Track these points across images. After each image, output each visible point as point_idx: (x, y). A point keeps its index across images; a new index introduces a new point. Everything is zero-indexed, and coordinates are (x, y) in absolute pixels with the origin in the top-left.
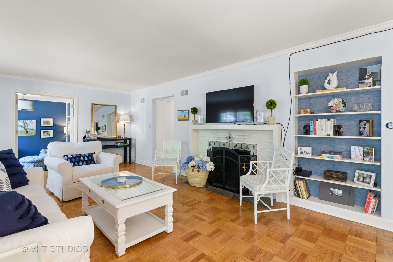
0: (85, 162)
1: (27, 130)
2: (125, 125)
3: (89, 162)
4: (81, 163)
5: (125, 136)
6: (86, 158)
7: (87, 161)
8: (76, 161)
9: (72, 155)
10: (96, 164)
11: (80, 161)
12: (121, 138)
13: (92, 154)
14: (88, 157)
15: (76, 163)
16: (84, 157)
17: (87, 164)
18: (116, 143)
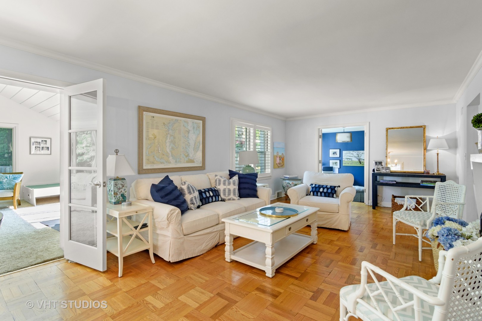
0: (323, 194)
1: (361, 160)
2: (438, 154)
3: (327, 194)
4: (319, 194)
5: (439, 172)
6: (325, 190)
7: (325, 193)
8: (315, 191)
9: (315, 185)
10: (334, 198)
11: (319, 191)
12: (429, 174)
13: (335, 187)
14: (328, 189)
15: (315, 193)
16: (324, 189)
17: (325, 196)
18: (422, 181)
